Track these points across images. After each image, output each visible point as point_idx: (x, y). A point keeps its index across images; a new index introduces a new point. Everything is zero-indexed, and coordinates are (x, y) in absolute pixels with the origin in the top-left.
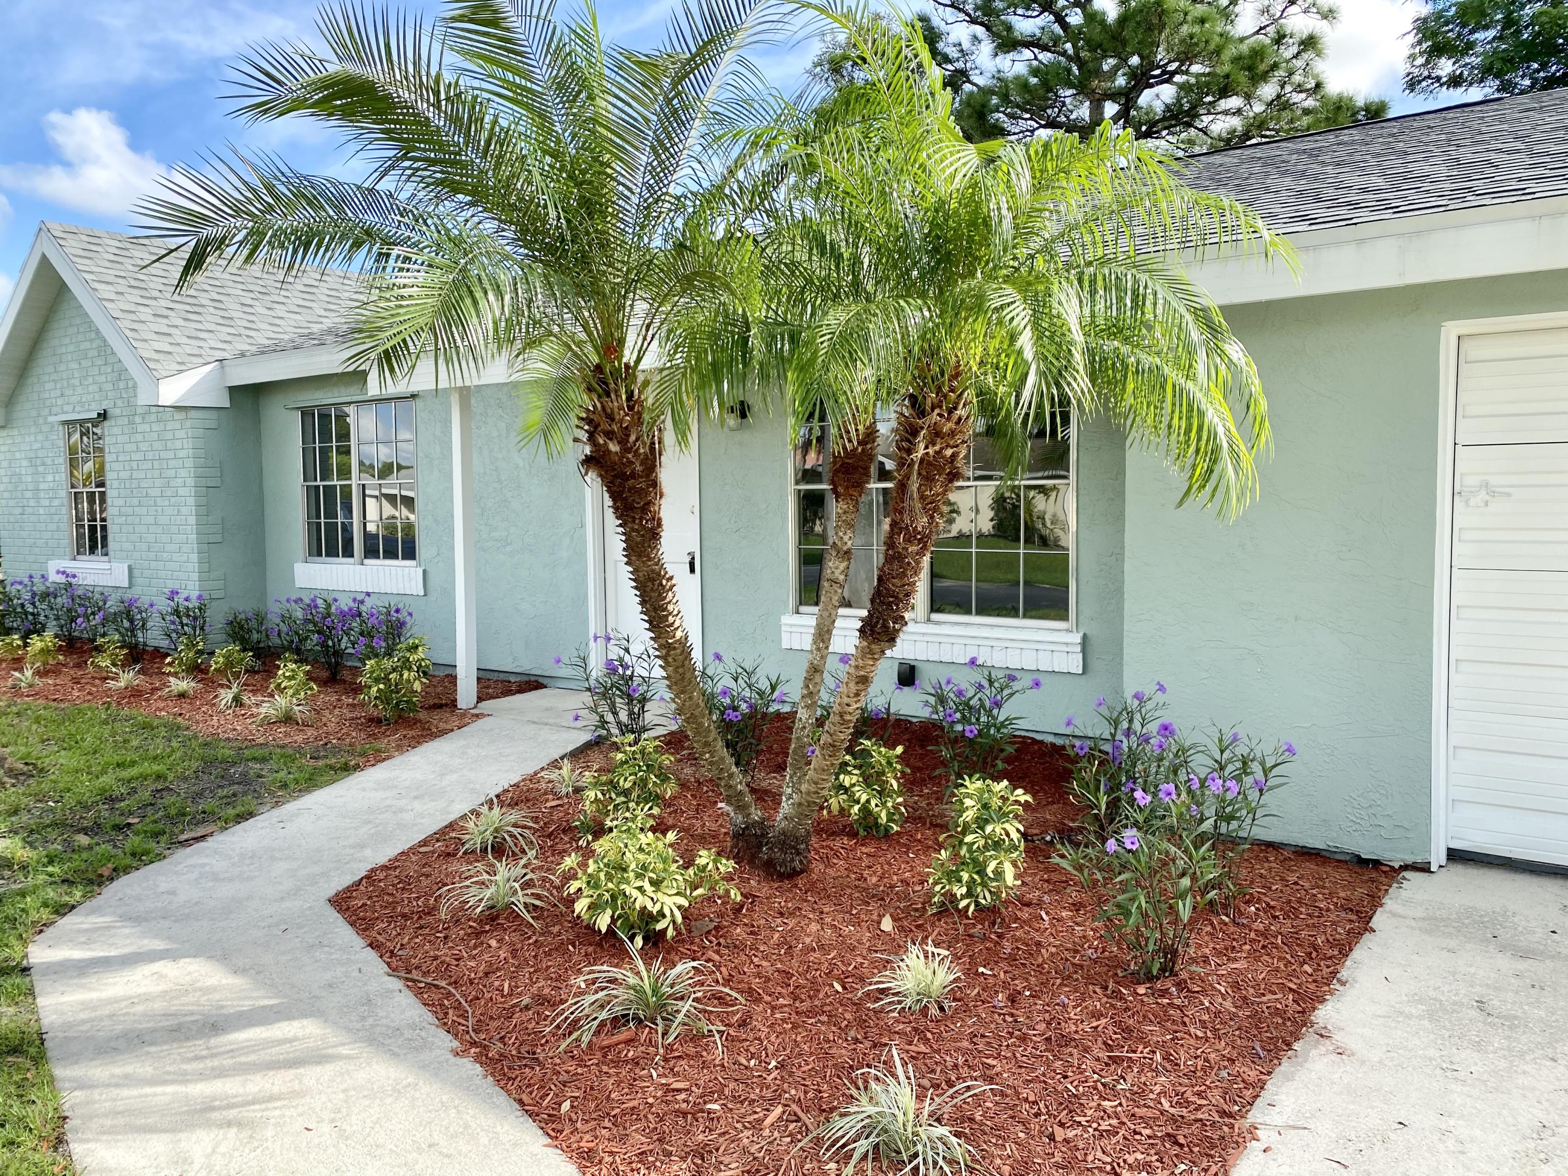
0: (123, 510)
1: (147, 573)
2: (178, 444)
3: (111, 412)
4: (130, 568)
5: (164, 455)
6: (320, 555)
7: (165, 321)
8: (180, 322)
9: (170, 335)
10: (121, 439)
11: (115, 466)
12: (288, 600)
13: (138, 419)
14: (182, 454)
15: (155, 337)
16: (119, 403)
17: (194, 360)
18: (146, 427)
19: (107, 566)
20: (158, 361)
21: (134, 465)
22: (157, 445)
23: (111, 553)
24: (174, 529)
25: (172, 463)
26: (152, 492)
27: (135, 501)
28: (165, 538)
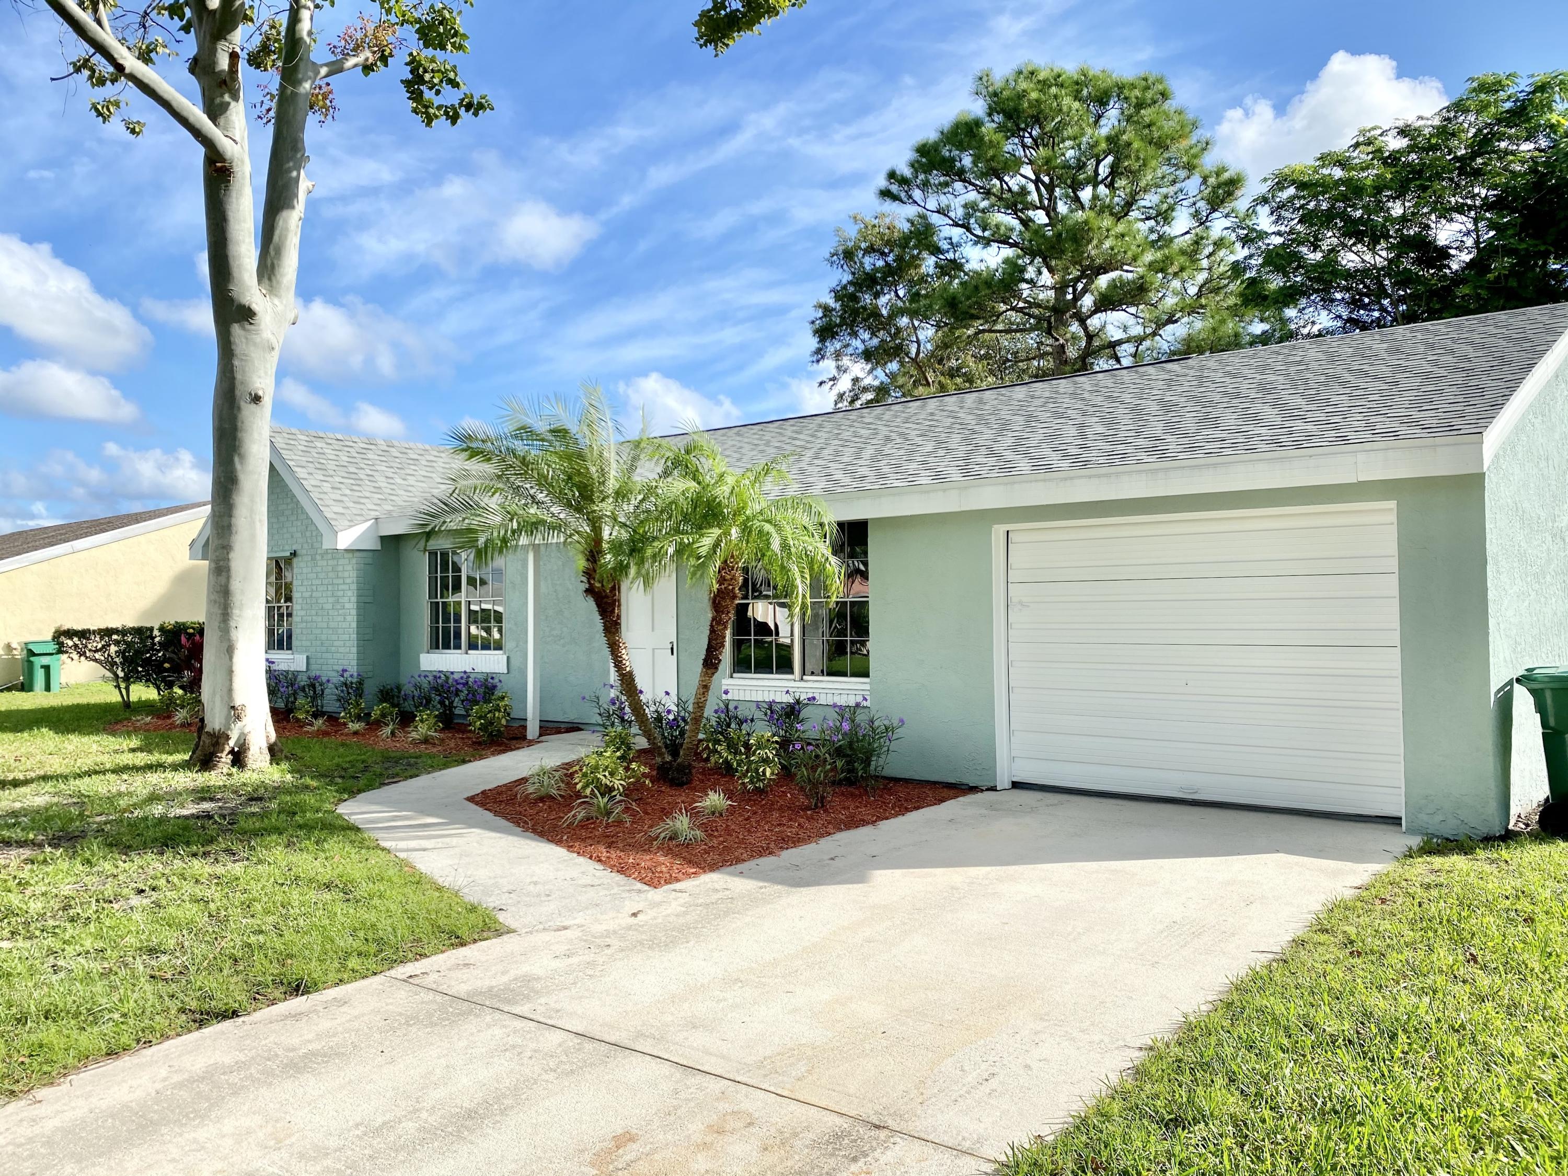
0: (305, 618)
1: (319, 661)
2: (346, 574)
3: (298, 552)
4: (308, 658)
5: (335, 581)
6: (438, 648)
7: (339, 492)
8: (348, 492)
9: (342, 501)
10: (305, 570)
11: (303, 589)
12: (419, 676)
13: (318, 557)
14: (348, 581)
15: (333, 503)
16: (305, 546)
17: (359, 518)
18: (325, 563)
19: (291, 657)
20: (336, 520)
21: (314, 588)
22: (331, 575)
23: (294, 648)
24: (340, 631)
25: (341, 587)
26: (326, 606)
27: (314, 612)
28: (334, 637)
